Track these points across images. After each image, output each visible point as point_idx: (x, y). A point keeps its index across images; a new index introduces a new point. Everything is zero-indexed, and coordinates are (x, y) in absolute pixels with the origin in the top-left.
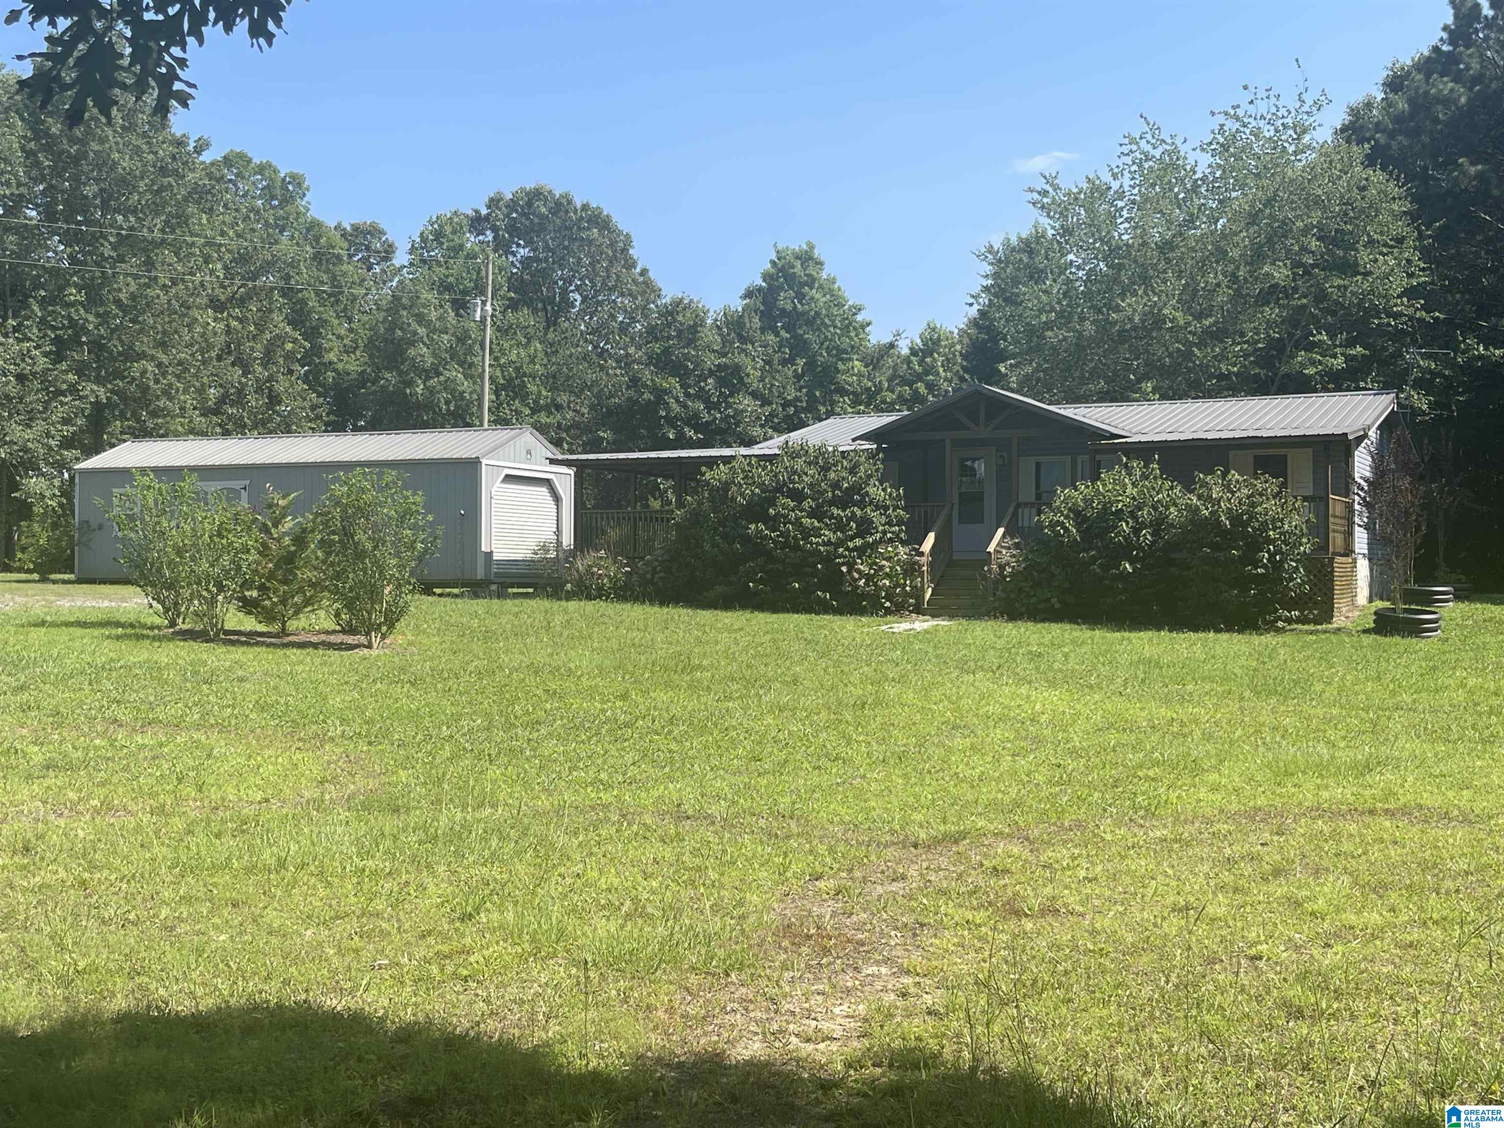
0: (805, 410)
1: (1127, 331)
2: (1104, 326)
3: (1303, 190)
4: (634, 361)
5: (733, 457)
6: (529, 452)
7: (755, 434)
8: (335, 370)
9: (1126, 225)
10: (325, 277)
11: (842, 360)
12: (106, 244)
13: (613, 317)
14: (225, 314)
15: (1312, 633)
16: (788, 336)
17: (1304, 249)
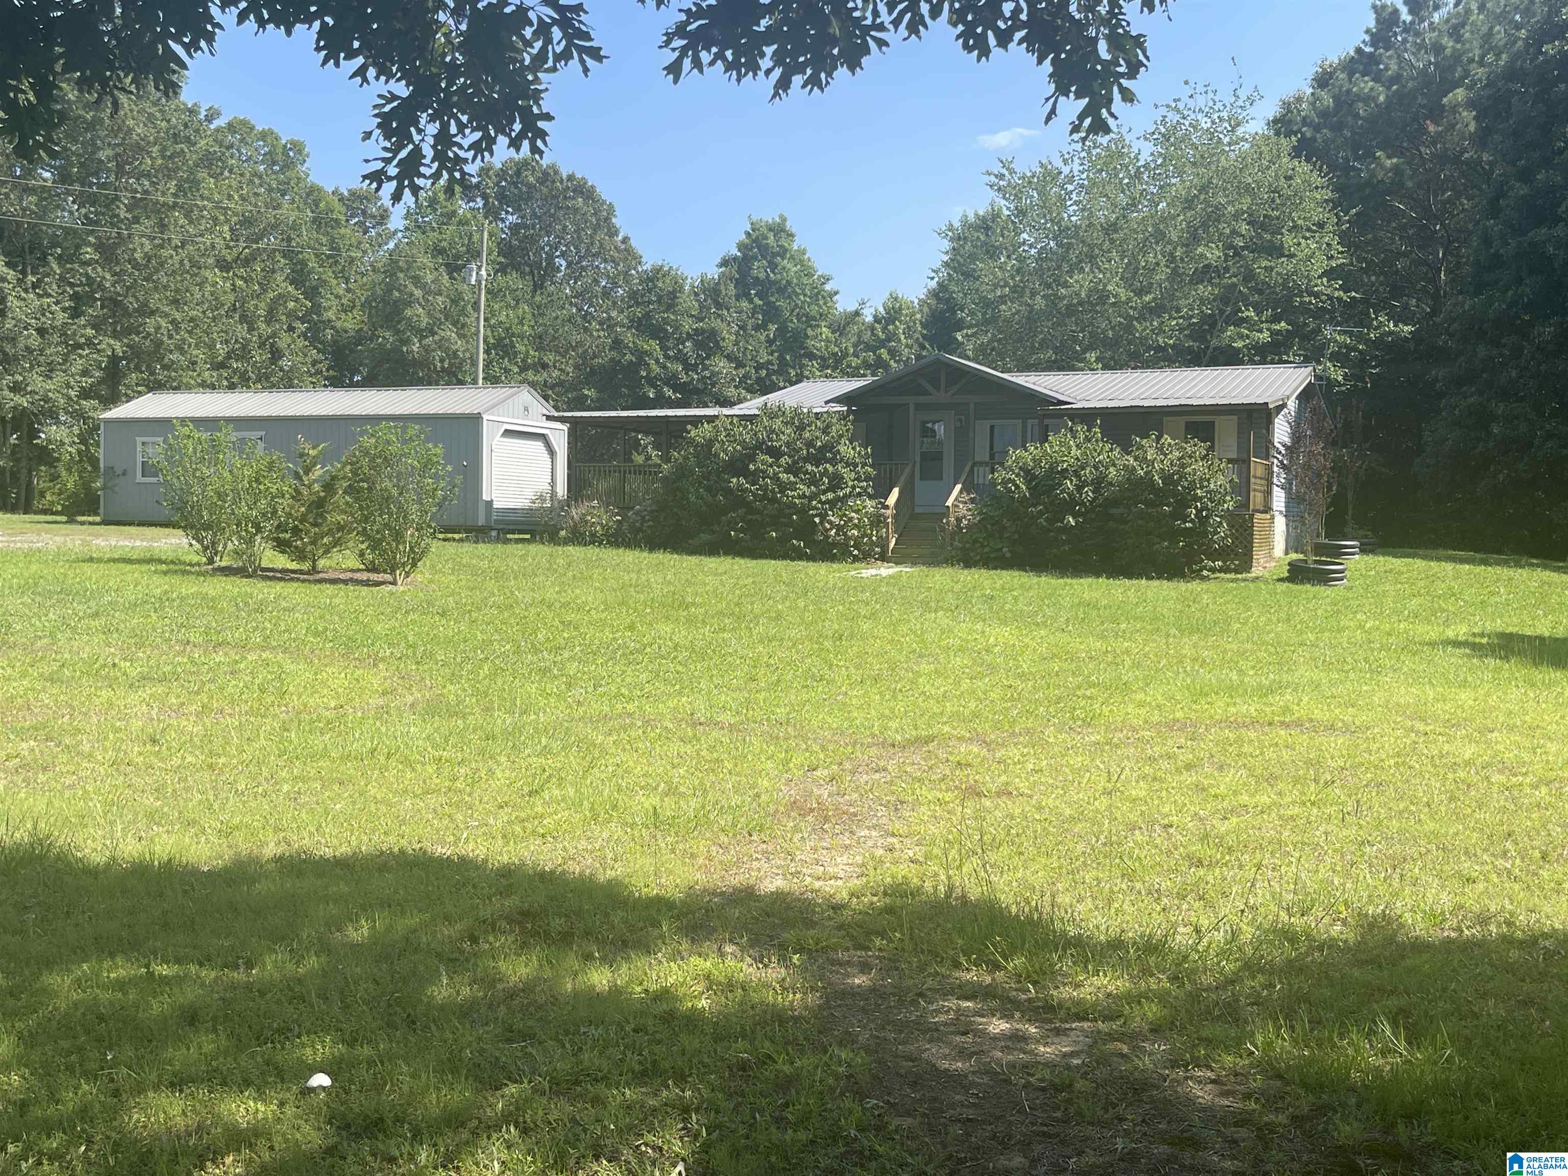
0: (778, 372)
1: (1074, 305)
2: (1052, 301)
3: (1235, 178)
4: (616, 324)
5: (716, 417)
6: (526, 409)
7: (729, 394)
8: (332, 328)
9: (1075, 207)
10: (324, 240)
11: (811, 326)
12: (122, 206)
13: (596, 281)
14: (231, 274)
15: (1232, 581)
16: (761, 303)
17: (1234, 232)
